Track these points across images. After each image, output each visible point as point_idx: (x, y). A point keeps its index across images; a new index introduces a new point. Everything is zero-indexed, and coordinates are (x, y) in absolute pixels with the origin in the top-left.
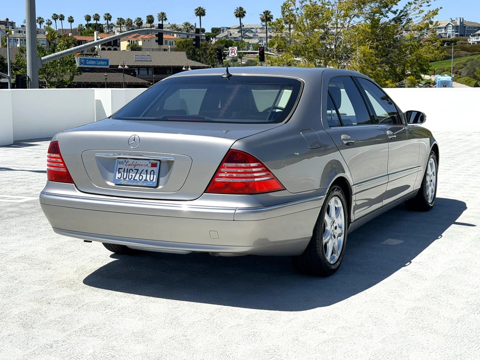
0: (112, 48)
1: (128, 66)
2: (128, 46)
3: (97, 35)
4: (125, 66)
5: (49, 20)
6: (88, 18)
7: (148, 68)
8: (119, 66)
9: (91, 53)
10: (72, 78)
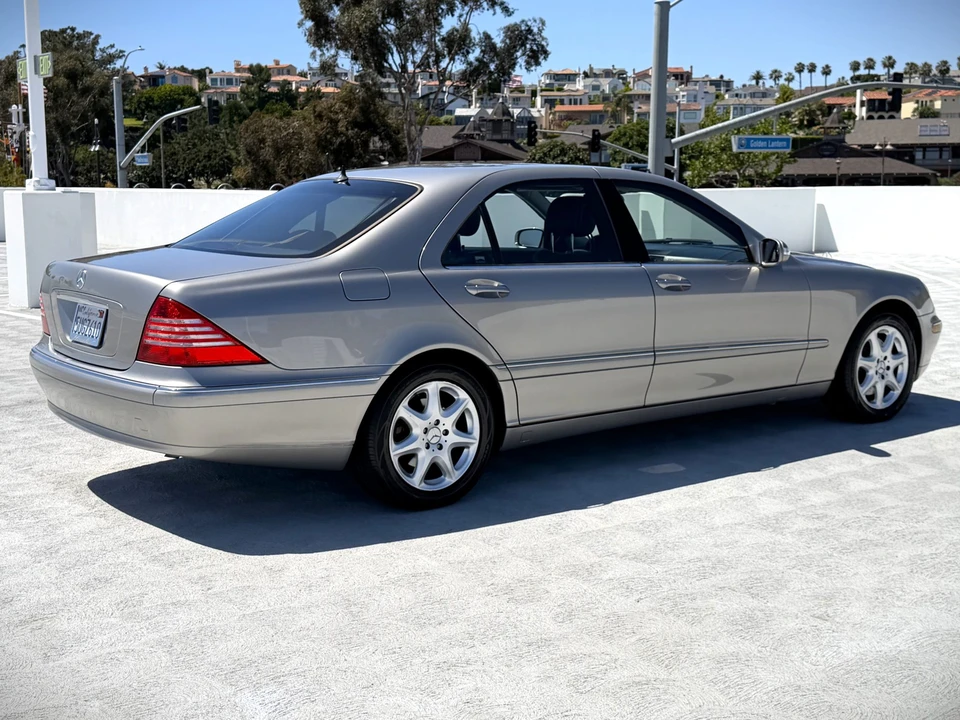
0: (886, 115)
1: (892, 145)
2: (915, 110)
3: (862, 95)
4: (886, 145)
5: (790, 74)
6: (855, 66)
7: (941, 147)
8: (875, 145)
9: (837, 125)
10: (780, 169)
